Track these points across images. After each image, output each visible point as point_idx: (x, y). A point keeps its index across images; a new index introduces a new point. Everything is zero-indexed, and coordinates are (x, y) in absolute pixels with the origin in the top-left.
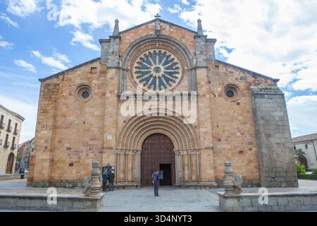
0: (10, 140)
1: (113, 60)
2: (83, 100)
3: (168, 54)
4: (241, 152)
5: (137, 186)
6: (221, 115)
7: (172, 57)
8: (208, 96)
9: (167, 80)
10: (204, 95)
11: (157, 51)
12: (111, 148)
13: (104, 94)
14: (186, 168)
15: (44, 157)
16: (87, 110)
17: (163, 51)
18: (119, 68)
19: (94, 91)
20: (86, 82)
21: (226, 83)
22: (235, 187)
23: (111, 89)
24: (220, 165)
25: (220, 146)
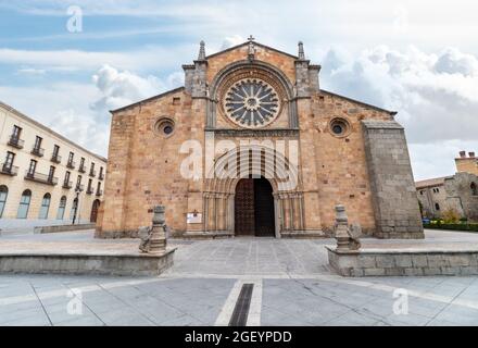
0: (94, 185)
1: (198, 90)
2: (165, 135)
3: (264, 83)
4: (352, 196)
5: (230, 236)
6: (327, 153)
7: (269, 87)
8: (311, 131)
9: (264, 114)
10: (307, 130)
11: (252, 80)
12: (197, 191)
13: (189, 129)
14: (287, 214)
15: (116, 202)
16: (170, 147)
17: (258, 81)
18: (207, 99)
19: (178, 125)
20: (167, 115)
21: (332, 117)
22: (351, 239)
23: (198, 122)
24: (328, 211)
25: (327, 189)
